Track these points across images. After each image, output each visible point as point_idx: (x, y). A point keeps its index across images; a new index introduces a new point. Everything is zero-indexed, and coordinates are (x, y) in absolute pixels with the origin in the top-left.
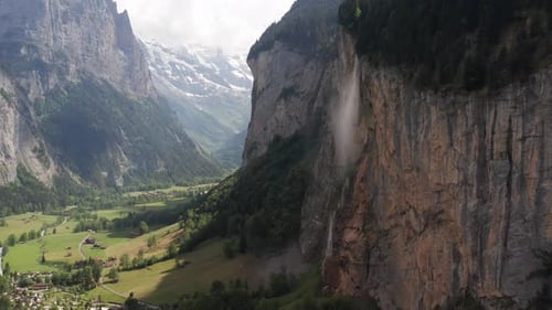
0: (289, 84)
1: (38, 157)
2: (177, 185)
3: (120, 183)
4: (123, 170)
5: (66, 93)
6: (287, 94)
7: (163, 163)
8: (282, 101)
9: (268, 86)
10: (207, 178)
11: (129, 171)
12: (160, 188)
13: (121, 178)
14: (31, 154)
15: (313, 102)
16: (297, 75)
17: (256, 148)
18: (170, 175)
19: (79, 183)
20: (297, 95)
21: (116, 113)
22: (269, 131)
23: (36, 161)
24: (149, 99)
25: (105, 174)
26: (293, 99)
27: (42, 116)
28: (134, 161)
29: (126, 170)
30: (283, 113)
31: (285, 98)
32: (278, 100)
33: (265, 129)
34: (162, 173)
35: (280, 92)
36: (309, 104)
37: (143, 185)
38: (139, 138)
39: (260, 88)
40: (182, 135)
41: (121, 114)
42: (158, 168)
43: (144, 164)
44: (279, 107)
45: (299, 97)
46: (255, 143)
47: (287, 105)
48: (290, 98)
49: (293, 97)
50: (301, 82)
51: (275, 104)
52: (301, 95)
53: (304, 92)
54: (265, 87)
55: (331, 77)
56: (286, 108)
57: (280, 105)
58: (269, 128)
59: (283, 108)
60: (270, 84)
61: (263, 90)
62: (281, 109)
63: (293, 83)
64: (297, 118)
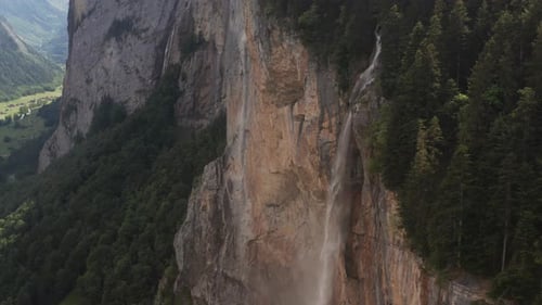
0: (121, 13)
6: (120, 29)
8: (113, 40)
9: (90, 13)
10: (33, 87)
15: (162, 46)
17: (76, 109)
20: (136, 33)
22: (93, 86)
26: (131, 39)
30: (114, 61)
31: (119, 39)
32: (107, 38)
33: (88, 81)
35: (108, 25)
36: (156, 48)
39: (78, 14)
44: (109, 51)
45: (139, 37)
46: (75, 100)
47: (121, 48)
48: (126, 37)
49: (130, 36)
50: (143, 12)
51: (103, 45)
52: (143, 35)
53: (147, 29)
54: (86, 13)
55: (191, 10)
56: (119, 53)
57: (109, 46)
58: (95, 81)
59: (115, 52)
60: (94, 9)
61: (83, 17)
62: (111, 54)
63: (130, 13)
64: (137, 71)
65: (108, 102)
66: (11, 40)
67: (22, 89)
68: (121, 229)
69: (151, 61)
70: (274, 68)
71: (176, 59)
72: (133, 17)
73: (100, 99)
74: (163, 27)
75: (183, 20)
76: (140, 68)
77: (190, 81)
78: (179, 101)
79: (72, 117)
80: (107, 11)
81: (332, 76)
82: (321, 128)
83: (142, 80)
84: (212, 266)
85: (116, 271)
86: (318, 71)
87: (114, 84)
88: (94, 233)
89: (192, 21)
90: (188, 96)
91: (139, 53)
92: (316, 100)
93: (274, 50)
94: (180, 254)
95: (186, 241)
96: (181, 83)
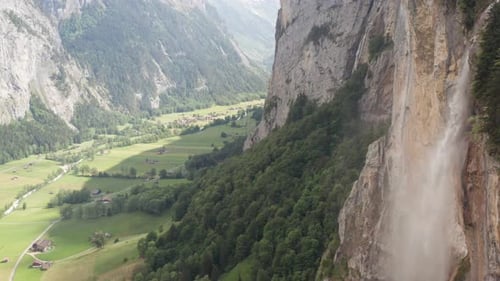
0: (320, 20)
1: (56, 85)
2: (218, 104)
3: (155, 104)
4: (160, 89)
5: (104, 7)
6: (318, 34)
7: (204, 81)
8: (312, 43)
9: (294, 20)
10: (251, 94)
11: (168, 90)
12: (198, 108)
13: (158, 98)
14: (49, 81)
15: (355, 48)
16: (334, 7)
17: (276, 106)
18: (211, 93)
19: (107, 108)
20: (332, 38)
21: (157, 27)
22: (292, 85)
23: (54, 89)
24: (196, 9)
25: (139, 96)
26: (326, 42)
27: (77, 33)
28: (173, 79)
29: (165, 88)
30: (311, 62)
31: (316, 43)
32: (307, 42)
33: (288, 81)
34: (203, 91)
35: (308, 31)
36: (349, 51)
37: (181, 106)
38: (180, 53)
39: (284, 22)
40: (227, 47)
41: (162, 28)
42: (198, 86)
43: (184, 82)
44: (307, 53)
45: (334, 41)
46: (275, 98)
47: (318, 51)
48: (322, 41)
49: (326, 40)
50: (339, 19)
51: (302, 48)
52: (338, 39)
53: (342, 34)
54: (291, 21)
55: (382, 15)
56: (316, 56)
57: (308, 50)
58: (293, 81)
59: (312, 55)
60: (297, 18)
61: (288, 25)
62: (309, 56)
63: (328, 20)
64: (330, 71)
65: (303, 99)
66: (236, 53)
67: (242, 96)
68: (296, 205)
69: (343, 63)
70: (419, 28)
71: (366, 60)
72: (330, 23)
73: (296, 97)
74: (356, 31)
75: (375, 24)
76: (333, 70)
77: (375, 79)
78: (364, 96)
79: (272, 113)
80: (308, 18)
81: (459, 17)
82: (448, 72)
83: (334, 80)
84: (367, 238)
85: (287, 240)
86: (447, 13)
87: (309, 83)
88: (273, 207)
89: (382, 25)
90: (373, 92)
91: (333, 55)
92: (445, 44)
93: (419, 9)
94: (342, 229)
95: (347, 216)
96: (366, 81)
